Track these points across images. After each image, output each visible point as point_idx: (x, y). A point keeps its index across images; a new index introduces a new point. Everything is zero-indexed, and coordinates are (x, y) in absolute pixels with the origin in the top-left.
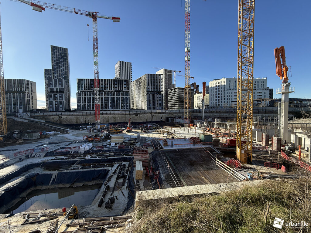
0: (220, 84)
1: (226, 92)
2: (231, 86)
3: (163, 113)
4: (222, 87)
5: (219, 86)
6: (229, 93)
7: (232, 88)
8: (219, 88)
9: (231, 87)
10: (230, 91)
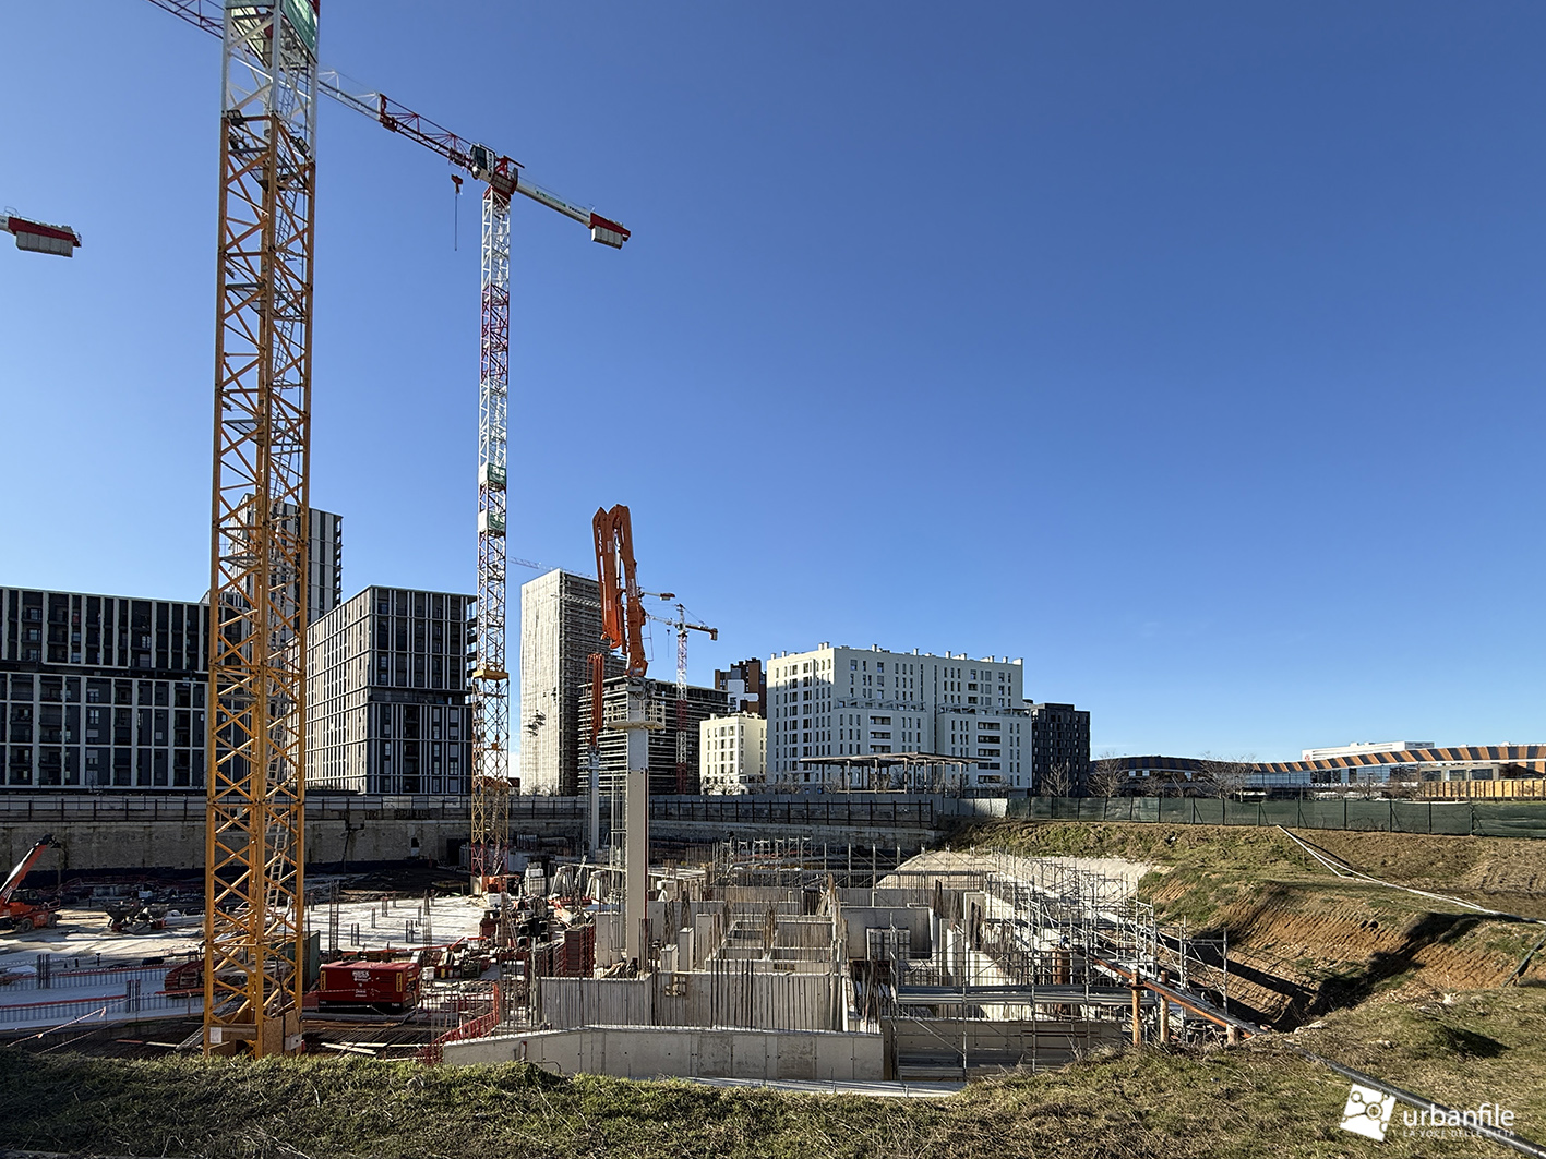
0: (810, 674)
1: (835, 714)
2: (859, 686)
3: (428, 814)
4: (820, 687)
5: (806, 685)
6: (846, 719)
7: (867, 700)
8: (807, 695)
9: (859, 694)
10: (854, 712)
